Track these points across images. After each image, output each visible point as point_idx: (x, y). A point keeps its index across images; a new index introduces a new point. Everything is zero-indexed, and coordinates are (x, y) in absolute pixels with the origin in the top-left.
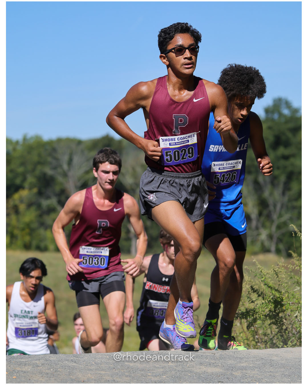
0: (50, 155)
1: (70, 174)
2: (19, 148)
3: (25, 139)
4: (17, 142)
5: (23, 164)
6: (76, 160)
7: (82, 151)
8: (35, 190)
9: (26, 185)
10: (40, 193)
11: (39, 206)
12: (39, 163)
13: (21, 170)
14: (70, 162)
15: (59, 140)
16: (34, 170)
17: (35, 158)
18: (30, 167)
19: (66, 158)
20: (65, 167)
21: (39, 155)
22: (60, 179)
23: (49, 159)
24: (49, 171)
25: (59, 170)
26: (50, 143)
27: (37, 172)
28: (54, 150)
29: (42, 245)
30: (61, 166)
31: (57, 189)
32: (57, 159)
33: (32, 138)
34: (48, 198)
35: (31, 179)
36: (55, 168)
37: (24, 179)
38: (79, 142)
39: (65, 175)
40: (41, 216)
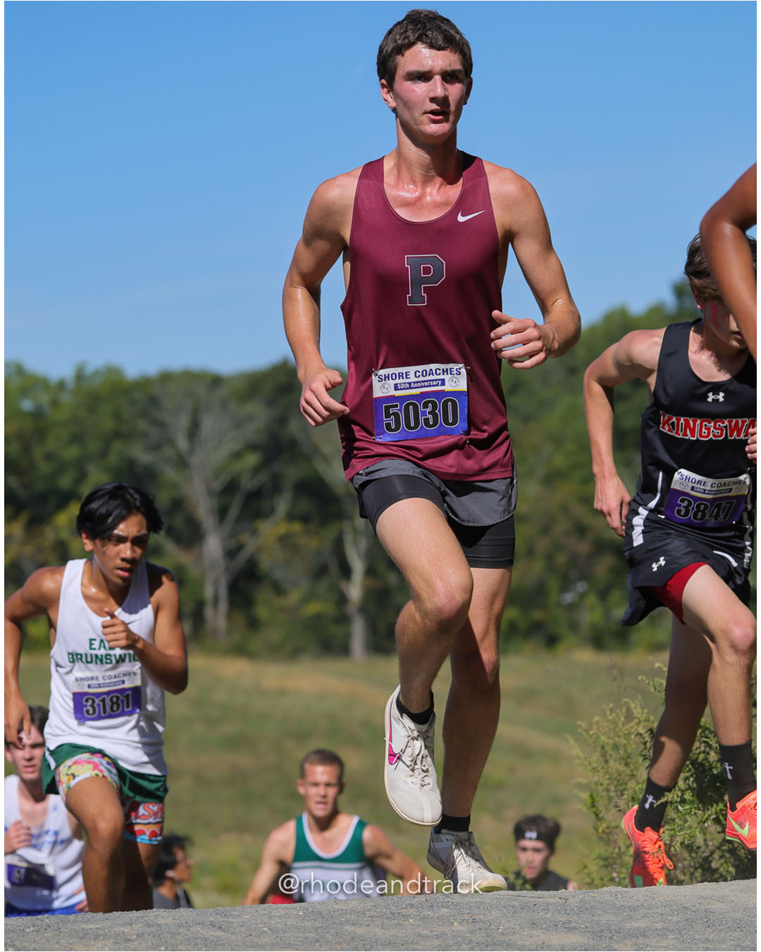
0: (144, 414)
1: (195, 460)
2: (66, 399)
3: (80, 376)
4: (61, 385)
5: (76, 439)
6: (209, 424)
7: (224, 404)
12: (117, 435)
13: (71, 453)
14: (194, 430)
15: (166, 377)
16: (104, 453)
17: (108, 424)
18: (94, 446)
19: (183, 421)
20: (182, 443)
21: (117, 416)
22: (170, 473)
23: (142, 425)
24: (142, 456)
25: (168, 452)
26: (143, 384)
27: (113, 459)
28: (154, 402)
30: (171, 442)
31: (165, 496)
32: (161, 425)
33: (97, 373)
36: (156, 447)
37: (82, 477)
38: (216, 381)
39: (182, 463)
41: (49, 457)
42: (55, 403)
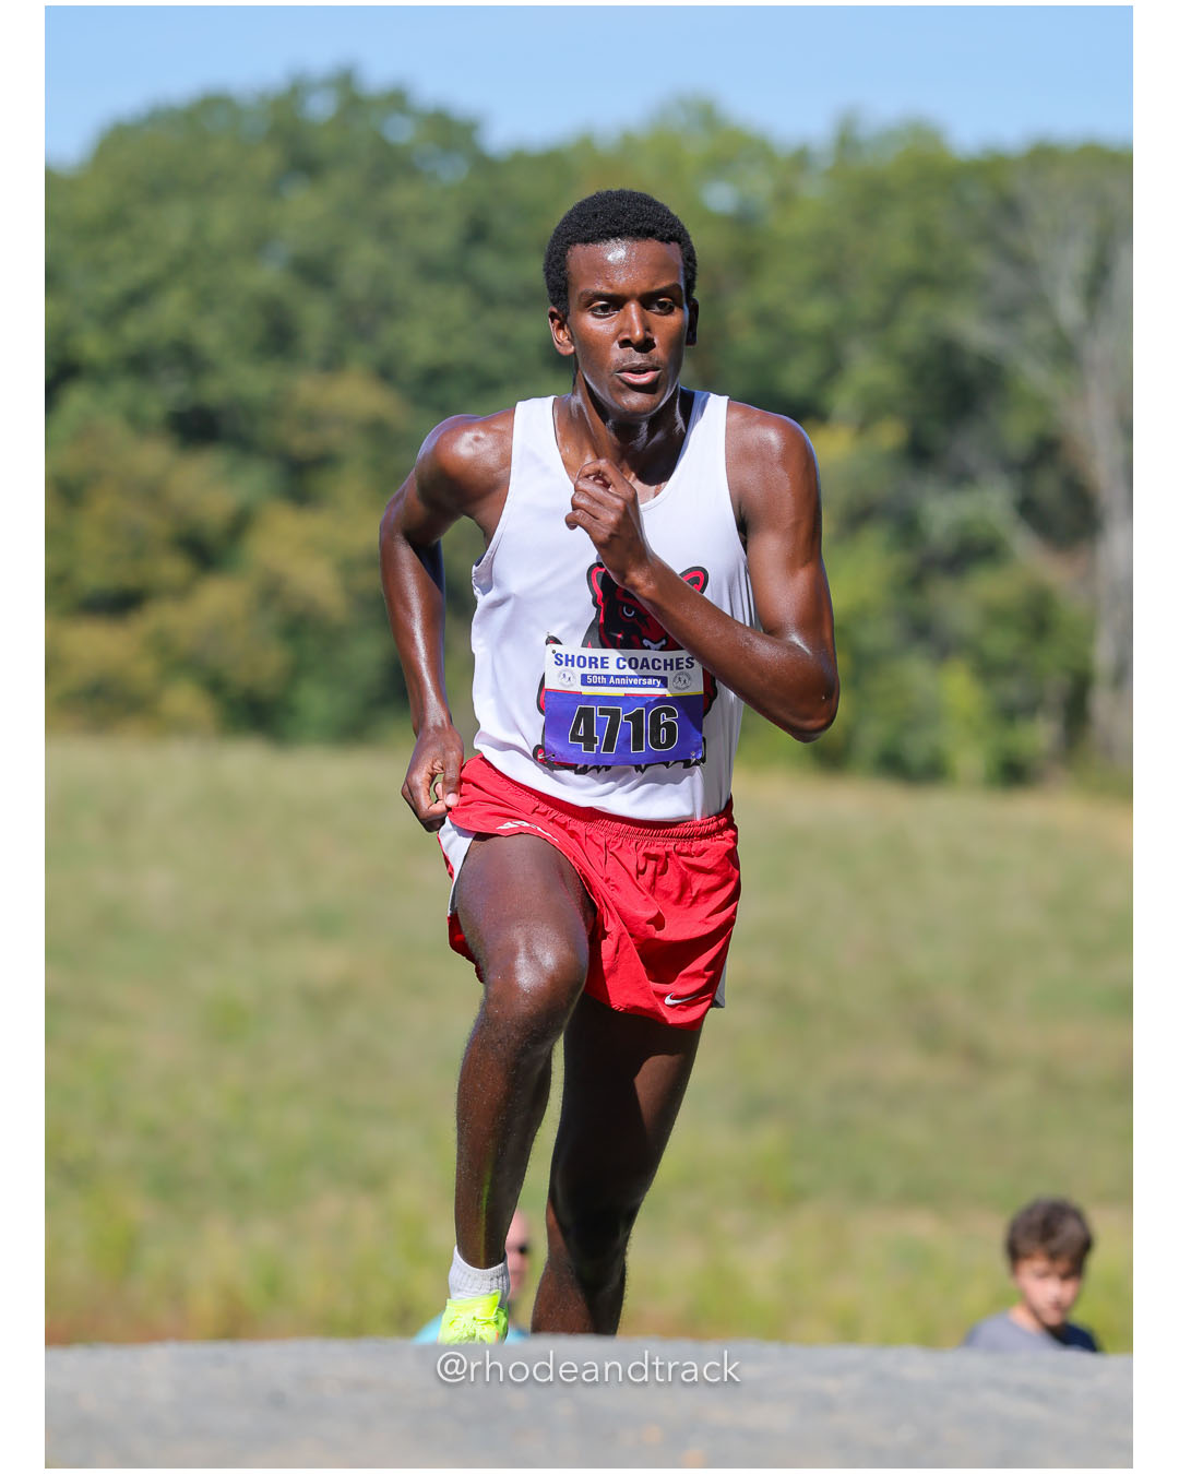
0: (985, 235)
1: (1097, 349)
2: (813, 190)
3: (847, 141)
4: (801, 159)
5: (829, 281)
8: (890, 435)
9: (843, 401)
10: (919, 454)
11: (908, 527)
12: (919, 280)
13: (814, 313)
14: (1098, 282)
15: (1043, 156)
16: (885, 320)
17: (900, 253)
18: (866, 300)
20: (1069, 308)
21: (924, 237)
22: (1034, 375)
23: (981, 261)
24: (975, 331)
25: (1035, 327)
26: (990, 168)
27: (909, 332)
28: (1011, 208)
29: (917, 749)
30: (1039, 302)
31: (1017, 431)
32: (1021, 262)
33: (886, 134)
34: (962, 479)
35: (868, 371)
36: (1007, 314)
37: (833, 368)
39: (1065, 354)
40: (915, 582)
41: (765, 319)
42: (785, 197)
